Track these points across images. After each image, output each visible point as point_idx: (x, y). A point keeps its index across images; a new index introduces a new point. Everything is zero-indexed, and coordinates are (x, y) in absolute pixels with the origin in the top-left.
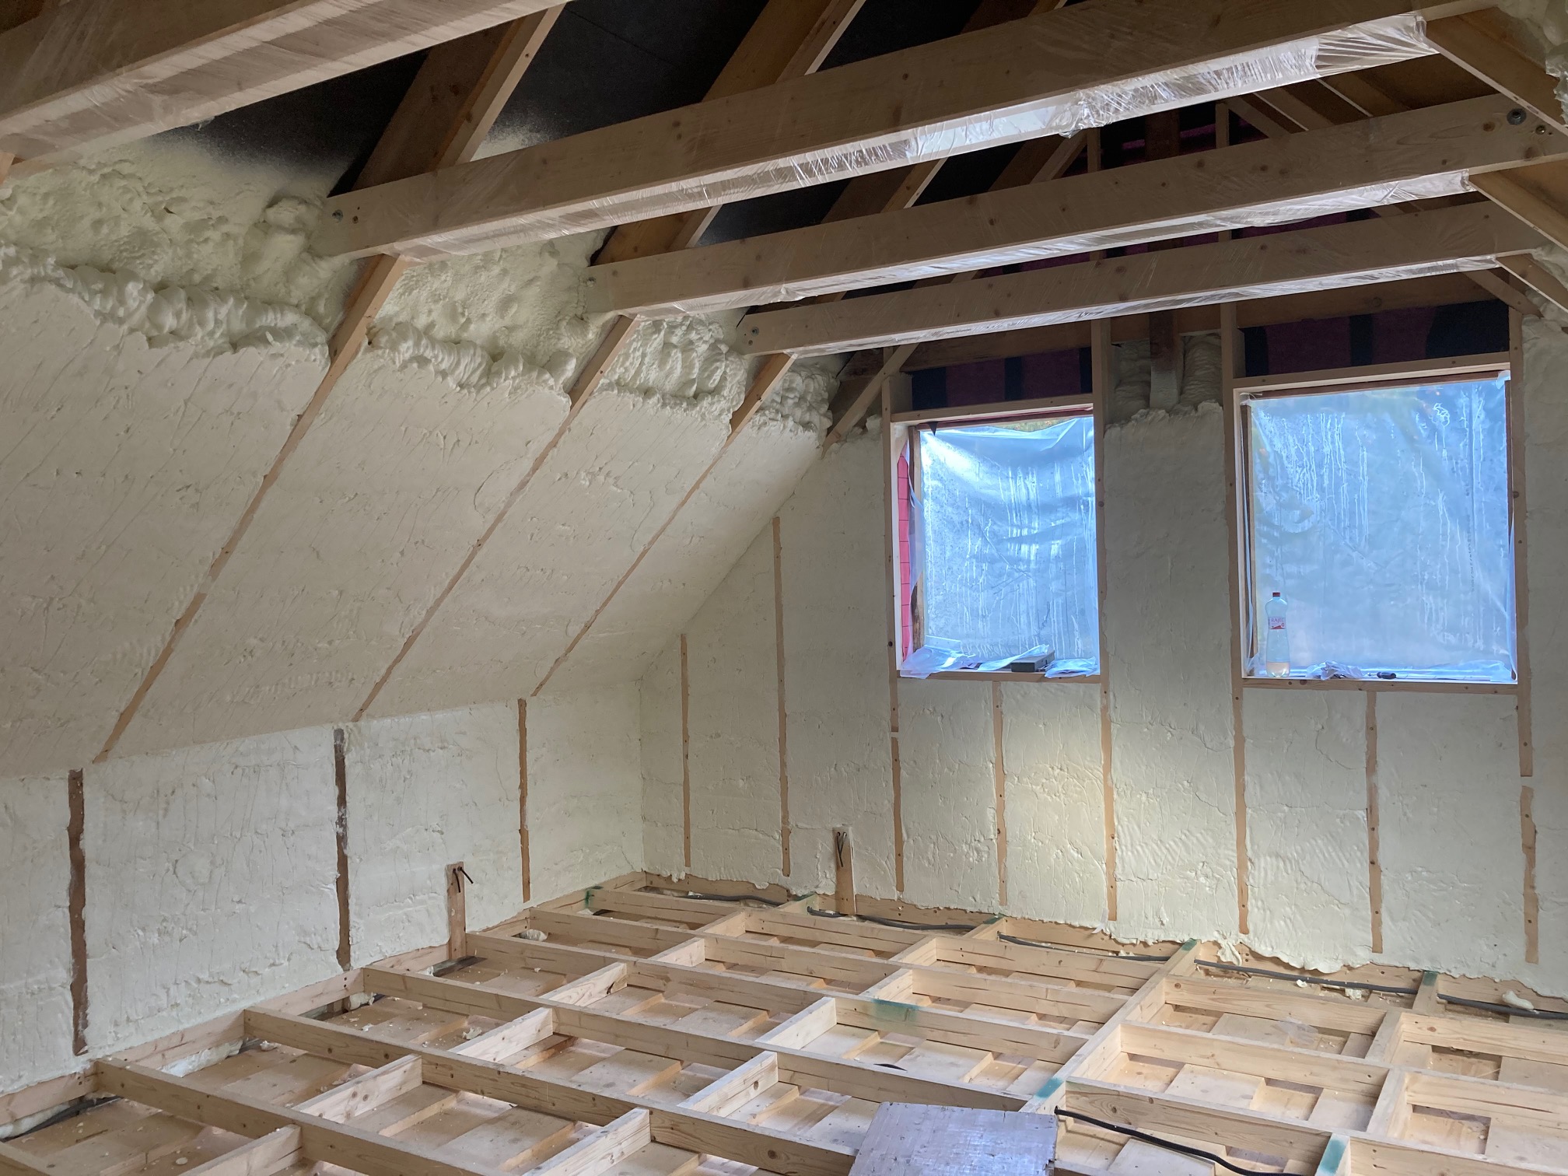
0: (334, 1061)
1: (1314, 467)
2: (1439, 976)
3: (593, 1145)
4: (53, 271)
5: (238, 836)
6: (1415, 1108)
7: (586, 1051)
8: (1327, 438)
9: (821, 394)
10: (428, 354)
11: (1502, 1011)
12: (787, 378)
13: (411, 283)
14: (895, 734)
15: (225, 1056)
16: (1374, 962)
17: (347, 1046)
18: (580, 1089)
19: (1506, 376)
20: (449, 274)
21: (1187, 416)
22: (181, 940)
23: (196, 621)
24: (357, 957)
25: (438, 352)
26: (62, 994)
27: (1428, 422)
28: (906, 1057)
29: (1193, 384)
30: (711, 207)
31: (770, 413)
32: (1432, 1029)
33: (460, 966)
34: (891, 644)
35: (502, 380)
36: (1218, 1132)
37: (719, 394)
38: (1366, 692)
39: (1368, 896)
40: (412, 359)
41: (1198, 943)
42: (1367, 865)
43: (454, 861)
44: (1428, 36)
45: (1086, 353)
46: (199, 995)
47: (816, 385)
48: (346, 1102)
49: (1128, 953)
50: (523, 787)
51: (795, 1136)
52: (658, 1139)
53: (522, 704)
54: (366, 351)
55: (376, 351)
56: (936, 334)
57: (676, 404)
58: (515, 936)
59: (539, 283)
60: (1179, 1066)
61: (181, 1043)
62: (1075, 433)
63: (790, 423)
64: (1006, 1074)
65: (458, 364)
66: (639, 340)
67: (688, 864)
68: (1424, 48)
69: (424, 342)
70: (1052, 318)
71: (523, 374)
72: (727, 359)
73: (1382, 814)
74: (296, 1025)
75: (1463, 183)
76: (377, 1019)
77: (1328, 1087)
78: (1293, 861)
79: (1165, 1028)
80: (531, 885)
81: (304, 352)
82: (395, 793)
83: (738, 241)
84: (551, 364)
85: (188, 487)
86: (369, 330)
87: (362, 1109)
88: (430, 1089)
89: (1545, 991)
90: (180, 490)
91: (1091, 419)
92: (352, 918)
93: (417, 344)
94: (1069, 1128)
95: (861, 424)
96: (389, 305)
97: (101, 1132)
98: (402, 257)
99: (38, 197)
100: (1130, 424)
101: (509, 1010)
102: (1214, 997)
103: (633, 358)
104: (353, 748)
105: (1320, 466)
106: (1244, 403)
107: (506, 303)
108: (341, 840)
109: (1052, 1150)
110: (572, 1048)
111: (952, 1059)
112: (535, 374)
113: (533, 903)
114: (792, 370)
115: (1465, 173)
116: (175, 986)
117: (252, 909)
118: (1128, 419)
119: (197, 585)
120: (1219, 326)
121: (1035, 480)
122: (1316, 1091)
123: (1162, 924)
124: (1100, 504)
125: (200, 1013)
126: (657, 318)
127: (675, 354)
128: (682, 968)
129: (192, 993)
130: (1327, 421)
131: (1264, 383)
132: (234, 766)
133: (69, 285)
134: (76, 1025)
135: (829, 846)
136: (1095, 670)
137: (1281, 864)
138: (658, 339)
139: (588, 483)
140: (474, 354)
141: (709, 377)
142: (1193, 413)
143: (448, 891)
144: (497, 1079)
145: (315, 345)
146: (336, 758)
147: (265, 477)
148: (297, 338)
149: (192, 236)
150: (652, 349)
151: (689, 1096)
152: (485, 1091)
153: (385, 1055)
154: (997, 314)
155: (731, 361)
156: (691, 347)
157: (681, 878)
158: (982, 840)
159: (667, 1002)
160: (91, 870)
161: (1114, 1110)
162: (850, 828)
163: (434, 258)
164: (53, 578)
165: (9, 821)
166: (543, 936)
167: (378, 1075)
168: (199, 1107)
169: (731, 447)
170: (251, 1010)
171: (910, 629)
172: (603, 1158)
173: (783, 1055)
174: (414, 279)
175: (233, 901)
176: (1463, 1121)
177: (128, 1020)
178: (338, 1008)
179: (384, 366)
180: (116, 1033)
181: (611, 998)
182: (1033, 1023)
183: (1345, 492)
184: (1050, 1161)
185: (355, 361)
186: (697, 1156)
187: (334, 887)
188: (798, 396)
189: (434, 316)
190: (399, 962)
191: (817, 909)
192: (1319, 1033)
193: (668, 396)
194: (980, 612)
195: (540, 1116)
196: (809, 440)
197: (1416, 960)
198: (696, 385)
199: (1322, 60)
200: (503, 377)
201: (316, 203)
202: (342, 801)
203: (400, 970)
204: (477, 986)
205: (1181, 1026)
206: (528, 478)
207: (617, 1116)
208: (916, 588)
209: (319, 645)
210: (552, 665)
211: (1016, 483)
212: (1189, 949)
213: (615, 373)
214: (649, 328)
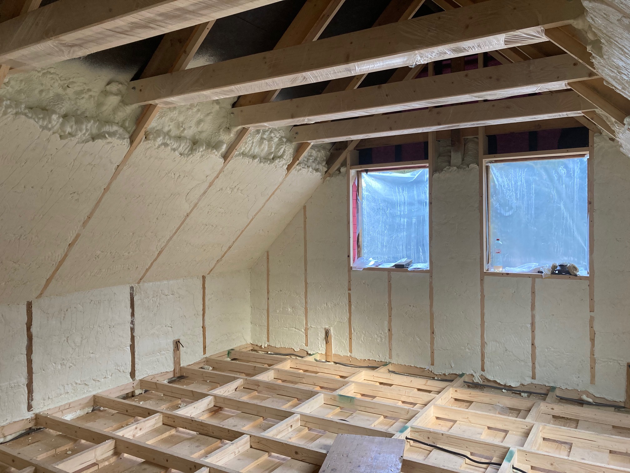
0: (128, 415)
1: (514, 190)
2: (557, 388)
3: (227, 448)
4: (24, 110)
5: (92, 327)
6: (544, 439)
7: (226, 413)
8: (519, 179)
9: (323, 158)
10: (168, 142)
11: (581, 403)
12: (310, 151)
13: (162, 115)
14: (350, 292)
15: (86, 412)
16: (532, 383)
17: (134, 409)
18: (223, 427)
19: (587, 157)
20: (177, 111)
21: (465, 169)
22: (69, 368)
23: (77, 244)
24: (138, 375)
25: (172, 141)
26: (23, 388)
27: (558, 173)
28: (350, 417)
29: (467, 157)
30: (277, 89)
31: (303, 165)
32: (552, 409)
33: (178, 379)
34: (349, 256)
35: (197, 152)
36: (468, 447)
37: (282, 158)
38: (531, 278)
39: (530, 357)
40: (162, 144)
41: (465, 375)
42: (530, 345)
43: (176, 338)
44: (545, 35)
45: (426, 144)
46: (76, 389)
47: (321, 154)
48: (133, 431)
49: (438, 378)
50: (204, 310)
51: (306, 446)
52: (253, 447)
53: (204, 277)
54: (144, 141)
55: (148, 141)
56: (367, 136)
57: (265, 162)
58: (200, 368)
59: (212, 115)
60: (455, 422)
61: (69, 407)
62: (422, 175)
63: (310, 169)
64: (388, 424)
65: (180, 146)
66: (251, 137)
67: (268, 341)
68: (545, 39)
69: (167, 137)
70: (412, 131)
71: (205, 150)
72: (285, 144)
73: (537, 325)
74: (114, 401)
75: (566, 86)
76: (145, 399)
77: (511, 430)
78: (502, 344)
79: (450, 407)
80: (206, 348)
81: (119, 142)
82: (153, 312)
83: (289, 100)
84: (216, 146)
85: (74, 193)
86: (146, 132)
87: (139, 434)
88: (166, 426)
89: (598, 396)
90: (71, 194)
91: (427, 170)
92: (136, 360)
93: (164, 138)
94: (411, 445)
95: (339, 170)
96: (153, 123)
97: (38, 441)
98: (158, 105)
99: (18, 82)
100: (443, 172)
101: (197, 397)
102: (470, 395)
103: (249, 144)
104: (137, 294)
105: (516, 190)
106: (487, 165)
107: (199, 122)
108: (132, 330)
109: (402, 452)
110: (221, 412)
111: (366, 418)
112: (210, 150)
113: (207, 355)
114: (311, 148)
115: (566, 82)
116: (67, 385)
117: (97, 356)
118: (442, 170)
119: (77, 230)
120: (478, 135)
121: (407, 193)
122: (506, 432)
123: (452, 367)
124: (430, 203)
125: (77, 396)
126: (258, 129)
127: (265, 142)
128: (265, 381)
129: (74, 388)
130: (519, 172)
131: (495, 157)
132: (91, 300)
133: (30, 115)
134: (28, 400)
135: (323, 335)
136: (428, 268)
137: (498, 345)
138: (258, 137)
139: (230, 192)
140: (186, 142)
141: (279, 151)
142: (467, 168)
143: (174, 350)
144: (191, 423)
145: (124, 139)
146: (131, 298)
147: (104, 189)
148: (117, 136)
149: (77, 97)
150: (256, 140)
151: (265, 430)
152: (187, 427)
153: (148, 413)
154: (391, 129)
155: (287, 145)
156: (271, 139)
157: (265, 346)
158: (383, 333)
159: (258, 394)
160: (35, 340)
161: (429, 438)
162: (332, 328)
163: (171, 106)
164: (22, 227)
165: (3, 320)
166: (211, 368)
167: (146, 421)
168: (76, 432)
169: (287, 178)
170: (97, 395)
171: (356, 250)
172: (231, 453)
173: (302, 415)
174: (163, 113)
175: (90, 353)
176: (562, 444)
177: (49, 398)
178: (130, 395)
179: (151, 146)
180: (44, 403)
181: (236, 393)
182: (400, 404)
183: (526, 200)
184: (401, 456)
185: (140, 145)
186: (268, 453)
187: (129, 348)
188: (314, 158)
189: (171, 127)
190: (154, 378)
191: (318, 359)
192: (510, 410)
193: (262, 159)
194: (385, 244)
195: (207, 437)
196: (318, 176)
197: (548, 383)
198: (273, 155)
199: (506, 42)
200: (197, 151)
201: (125, 83)
202: (133, 315)
203: (154, 380)
204: (185, 387)
205: (457, 407)
206: (207, 190)
207: (237, 437)
208: (359, 234)
209: (124, 254)
210: (215, 262)
211: (399, 194)
212: (462, 377)
213: (241, 149)
214: (255, 132)
